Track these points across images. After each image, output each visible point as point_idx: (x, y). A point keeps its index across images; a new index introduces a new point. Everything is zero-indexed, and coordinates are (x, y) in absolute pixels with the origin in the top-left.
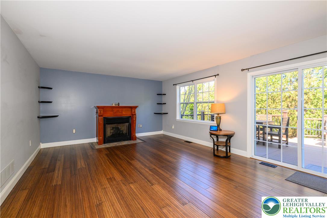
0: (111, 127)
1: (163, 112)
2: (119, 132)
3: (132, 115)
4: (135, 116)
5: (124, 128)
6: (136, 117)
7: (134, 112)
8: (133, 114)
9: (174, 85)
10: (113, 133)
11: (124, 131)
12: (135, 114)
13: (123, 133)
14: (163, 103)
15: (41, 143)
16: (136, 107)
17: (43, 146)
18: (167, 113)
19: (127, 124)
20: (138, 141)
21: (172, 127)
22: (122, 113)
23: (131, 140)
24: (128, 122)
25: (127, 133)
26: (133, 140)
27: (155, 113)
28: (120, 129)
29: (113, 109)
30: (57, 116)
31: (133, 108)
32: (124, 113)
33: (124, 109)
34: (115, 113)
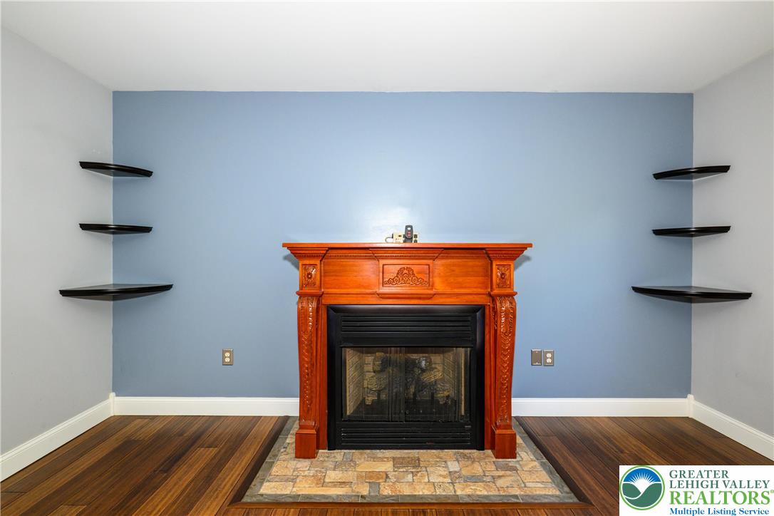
2: (412, 390)
3: (493, 298)
4: (508, 304)
7: (506, 281)
8: (496, 291)
10: (379, 392)
14: (695, 225)
15: (112, 395)
16: (514, 253)
19: (462, 354)
22: (432, 286)
23: (481, 448)
24: (466, 340)
25: (456, 403)
26: (492, 448)
27: (636, 289)
28: (423, 371)
29: (377, 258)
30: (167, 288)
31: (497, 259)
32: (439, 286)
33: (439, 265)
34: (391, 282)
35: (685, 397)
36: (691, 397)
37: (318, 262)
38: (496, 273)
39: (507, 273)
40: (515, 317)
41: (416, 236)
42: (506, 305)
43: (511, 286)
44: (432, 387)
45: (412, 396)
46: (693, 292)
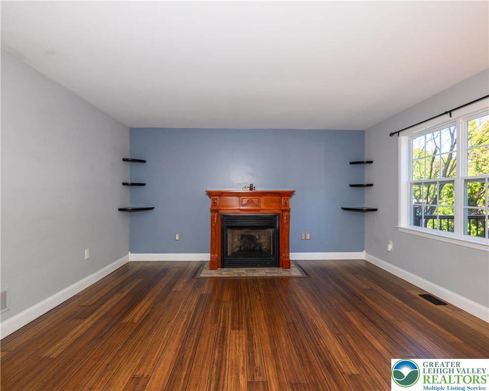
0: (238, 235)
1: (367, 205)
2: (253, 246)
3: (282, 211)
5: (263, 238)
6: (288, 217)
7: (287, 204)
8: (283, 208)
9: (392, 134)
10: (240, 247)
11: (263, 244)
12: (288, 211)
13: (261, 250)
14: (365, 183)
15: (129, 253)
16: (290, 194)
17: (133, 257)
18: (376, 210)
19: (271, 230)
20: (295, 272)
21: (387, 247)
22: (258, 206)
23: (279, 267)
24: (273, 226)
25: (269, 251)
26: (282, 267)
27: (343, 209)
28: (257, 240)
29: (240, 196)
30: (152, 208)
31: (284, 196)
32: (262, 206)
33: (263, 199)
34: (245, 205)
35: (362, 251)
36: (364, 251)
37: (218, 197)
38: (283, 201)
39: (287, 201)
40: (289, 217)
41: (254, 187)
42: (287, 213)
43: (288, 206)
44: (260, 245)
45: (252, 248)
46: (365, 209)
